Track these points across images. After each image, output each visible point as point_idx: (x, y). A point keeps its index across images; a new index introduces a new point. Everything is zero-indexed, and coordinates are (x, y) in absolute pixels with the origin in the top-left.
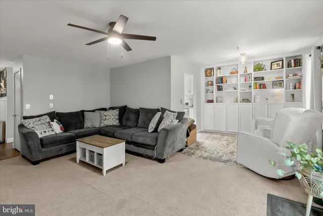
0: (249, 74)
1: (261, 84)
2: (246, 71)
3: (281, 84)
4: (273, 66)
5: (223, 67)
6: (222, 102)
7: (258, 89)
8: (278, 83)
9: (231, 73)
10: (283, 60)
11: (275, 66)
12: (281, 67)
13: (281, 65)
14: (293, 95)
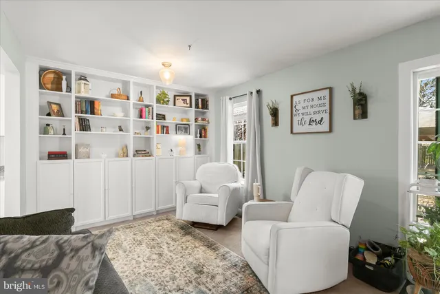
0: (147, 106)
1: (164, 126)
2: (141, 100)
3: (186, 129)
4: (177, 101)
5: (93, 76)
6: (89, 158)
7: (160, 134)
8: (183, 128)
9: (113, 96)
10: (190, 96)
11: (179, 102)
12: (188, 105)
13: (188, 102)
14: (199, 146)
